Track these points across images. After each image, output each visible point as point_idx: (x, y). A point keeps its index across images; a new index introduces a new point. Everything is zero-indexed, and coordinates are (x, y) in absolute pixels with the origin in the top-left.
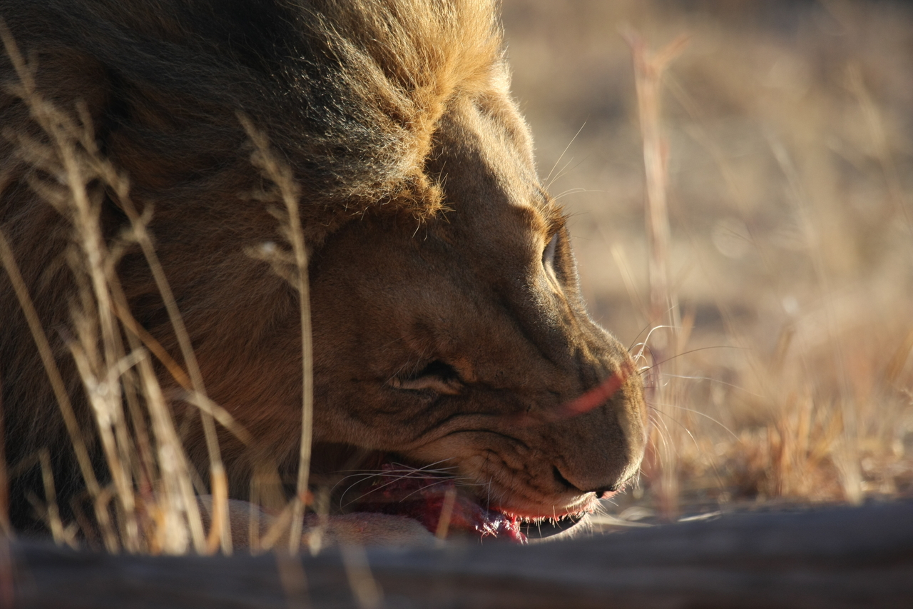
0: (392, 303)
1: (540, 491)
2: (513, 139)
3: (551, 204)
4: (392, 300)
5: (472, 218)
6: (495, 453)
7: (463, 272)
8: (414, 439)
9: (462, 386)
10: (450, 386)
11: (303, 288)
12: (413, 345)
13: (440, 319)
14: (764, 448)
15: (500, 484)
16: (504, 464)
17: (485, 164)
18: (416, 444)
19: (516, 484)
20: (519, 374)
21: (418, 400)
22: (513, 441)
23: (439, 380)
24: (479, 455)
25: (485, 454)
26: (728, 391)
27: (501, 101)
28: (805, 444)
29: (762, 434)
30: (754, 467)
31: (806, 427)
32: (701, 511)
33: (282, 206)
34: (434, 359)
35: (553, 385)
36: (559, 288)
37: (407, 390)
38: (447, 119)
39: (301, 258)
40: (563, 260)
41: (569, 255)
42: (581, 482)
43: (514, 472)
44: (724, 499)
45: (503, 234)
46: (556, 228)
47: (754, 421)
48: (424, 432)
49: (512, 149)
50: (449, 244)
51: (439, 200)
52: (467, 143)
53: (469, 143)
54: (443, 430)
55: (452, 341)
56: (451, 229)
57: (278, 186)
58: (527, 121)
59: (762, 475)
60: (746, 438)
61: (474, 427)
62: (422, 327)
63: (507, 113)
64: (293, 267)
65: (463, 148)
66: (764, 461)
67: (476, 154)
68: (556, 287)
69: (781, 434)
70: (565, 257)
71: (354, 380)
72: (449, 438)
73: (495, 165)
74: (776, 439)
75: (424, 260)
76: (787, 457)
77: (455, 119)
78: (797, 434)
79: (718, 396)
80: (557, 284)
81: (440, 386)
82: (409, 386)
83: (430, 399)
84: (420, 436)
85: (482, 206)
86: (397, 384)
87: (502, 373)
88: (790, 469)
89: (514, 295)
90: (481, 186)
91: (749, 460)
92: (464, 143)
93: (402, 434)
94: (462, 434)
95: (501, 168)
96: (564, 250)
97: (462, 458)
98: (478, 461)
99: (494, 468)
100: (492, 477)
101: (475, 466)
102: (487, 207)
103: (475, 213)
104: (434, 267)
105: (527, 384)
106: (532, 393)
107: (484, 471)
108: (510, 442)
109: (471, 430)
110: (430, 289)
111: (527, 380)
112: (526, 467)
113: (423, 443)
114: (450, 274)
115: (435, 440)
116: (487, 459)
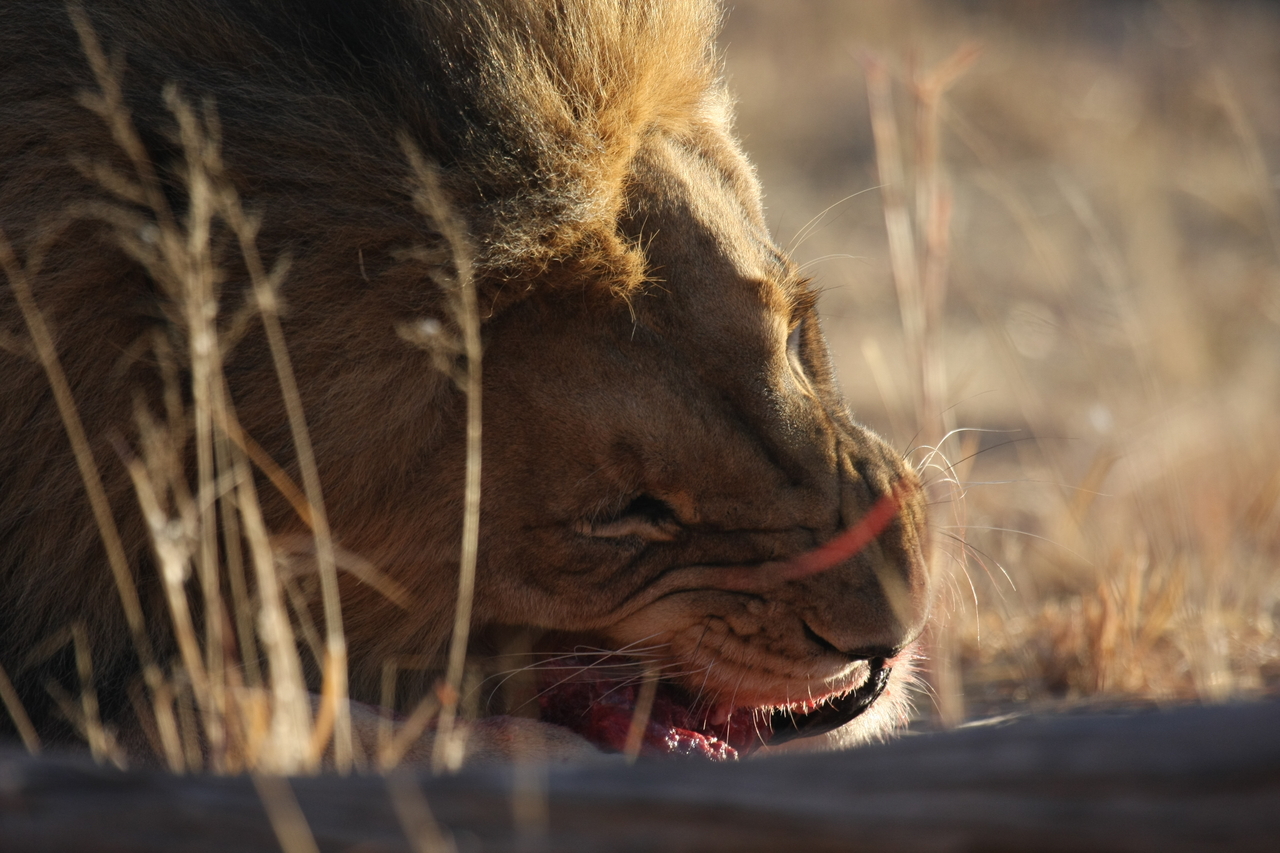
0: (583, 415)
2: (733, 186)
3: (792, 275)
4: (582, 409)
5: (688, 298)
6: (721, 618)
7: (683, 374)
8: (611, 611)
9: (678, 528)
10: (662, 530)
11: (473, 391)
12: (612, 473)
13: (651, 438)
14: (1077, 624)
15: (731, 660)
16: (731, 631)
17: (698, 221)
20: (759, 509)
21: (617, 553)
22: (742, 597)
23: (646, 522)
24: (700, 623)
25: (706, 621)
26: (1027, 544)
27: (712, 134)
28: (1134, 618)
29: (1075, 606)
30: (1063, 650)
31: (1136, 596)
32: (989, 714)
33: (452, 271)
34: (639, 494)
35: (806, 519)
36: (809, 387)
37: (601, 538)
38: (642, 160)
39: (474, 349)
40: (811, 349)
41: (819, 341)
42: (842, 639)
44: (1021, 696)
45: (732, 319)
46: (803, 307)
47: (1064, 587)
48: (627, 599)
49: (733, 201)
50: (658, 334)
51: (641, 269)
52: (671, 195)
53: (674, 194)
54: (652, 592)
55: (666, 468)
56: (660, 314)
57: (447, 241)
58: (752, 160)
59: (1074, 662)
60: (1052, 611)
61: (693, 585)
62: (625, 449)
63: (720, 150)
64: (461, 360)
65: (665, 201)
66: (1077, 643)
67: (685, 208)
68: (805, 387)
69: (1103, 603)
70: (814, 346)
71: (527, 528)
72: (658, 604)
73: (711, 223)
74: (1094, 612)
75: (625, 356)
76: (1110, 637)
77: (652, 162)
78: (1123, 606)
79: (1013, 552)
80: (806, 381)
81: (649, 530)
82: (605, 532)
83: (633, 551)
84: (621, 605)
85: (700, 281)
86: (587, 530)
87: (736, 509)
88: (1113, 653)
89: (752, 404)
90: (695, 252)
91: (1056, 642)
92: (666, 194)
93: (595, 604)
94: (675, 598)
95: (721, 226)
96: (811, 334)
97: (676, 633)
98: (697, 632)
99: (717, 641)
100: (716, 653)
101: (694, 640)
102: (707, 281)
103: (691, 291)
104: (640, 366)
105: (768, 522)
106: (776, 531)
107: (706, 647)
108: (741, 599)
109: (689, 590)
110: (636, 396)
111: (770, 517)
112: (763, 630)
113: (624, 615)
114: (664, 376)
115: (640, 609)
116: (708, 629)
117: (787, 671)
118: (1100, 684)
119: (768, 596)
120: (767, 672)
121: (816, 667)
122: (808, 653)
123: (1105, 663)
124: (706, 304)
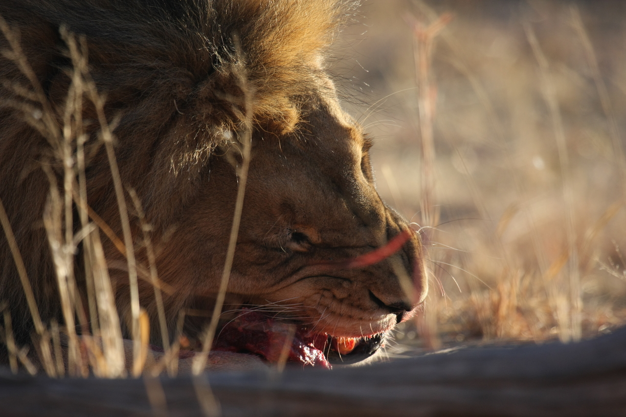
0: (267, 188)
1: (361, 309)
4: (266, 186)
5: (317, 133)
6: (329, 290)
7: (314, 169)
9: (310, 246)
10: (301, 246)
12: (280, 218)
13: (299, 201)
14: (487, 304)
15: (333, 311)
16: (334, 297)
18: (275, 288)
19: (344, 309)
20: (350, 236)
21: (280, 256)
22: (340, 280)
23: (295, 242)
24: (318, 293)
25: (321, 292)
26: (463, 264)
28: (515, 302)
29: (486, 295)
31: (516, 290)
42: (388, 298)
43: (341, 301)
44: (460, 338)
45: (339, 144)
47: (487, 284)
48: (281, 280)
50: (302, 150)
54: (295, 277)
55: (305, 216)
60: (476, 298)
61: (316, 273)
62: (287, 206)
66: (487, 313)
69: (499, 294)
72: (297, 283)
74: (495, 297)
76: (503, 310)
78: (510, 295)
79: (456, 268)
81: (295, 246)
83: (288, 255)
84: (278, 283)
85: (323, 125)
87: (338, 237)
88: (505, 318)
91: (476, 313)
93: (266, 280)
94: (307, 280)
97: (306, 298)
98: (317, 297)
99: (328, 301)
100: (327, 307)
101: (315, 301)
102: (326, 126)
103: (318, 130)
104: (294, 165)
105: (354, 243)
106: (357, 247)
107: (321, 305)
108: (339, 281)
109: (313, 277)
110: (292, 180)
111: (355, 240)
112: (350, 295)
113: (279, 288)
114: (305, 170)
115: (289, 285)
116: (323, 296)
117: (359, 317)
118: (499, 333)
119: (353, 279)
120: (350, 317)
121: (374, 315)
122: (371, 307)
123: (501, 323)
124: (326, 137)
